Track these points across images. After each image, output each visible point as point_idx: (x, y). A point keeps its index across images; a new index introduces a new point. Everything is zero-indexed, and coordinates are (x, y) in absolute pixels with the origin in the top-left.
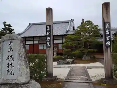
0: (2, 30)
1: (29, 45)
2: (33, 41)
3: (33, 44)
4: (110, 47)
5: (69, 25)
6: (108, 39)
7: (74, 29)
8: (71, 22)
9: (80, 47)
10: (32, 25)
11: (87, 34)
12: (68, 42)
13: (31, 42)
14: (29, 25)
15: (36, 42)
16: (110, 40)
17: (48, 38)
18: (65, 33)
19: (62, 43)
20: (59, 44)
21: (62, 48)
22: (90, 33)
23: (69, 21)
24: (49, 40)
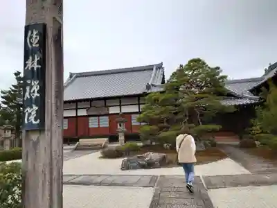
0: (13, 88)
1: (67, 120)
2: (77, 109)
3: (77, 117)
5: (153, 75)
7: (163, 82)
8: (157, 69)
10: (77, 77)
11: (193, 89)
12: (151, 109)
13: (72, 114)
14: (71, 77)
15: (82, 113)
17: (31, 87)
18: (143, 91)
19: (139, 113)
20: (133, 116)
21: (138, 124)
22: (202, 88)
23: (153, 66)
24: (36, 94)
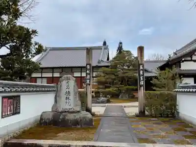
2: (53, 73)
3: (53, 77)
4: (143, 86)
5: (102, 54)
6: (142, 79)
7: (108, 59)
8: (104, 49)
9: (116, 84)
10: (50, 50)
11: (125, 67)
13: (50, 75)
14: (46, 50)
15: (57, 75)
16: (143, 80)
